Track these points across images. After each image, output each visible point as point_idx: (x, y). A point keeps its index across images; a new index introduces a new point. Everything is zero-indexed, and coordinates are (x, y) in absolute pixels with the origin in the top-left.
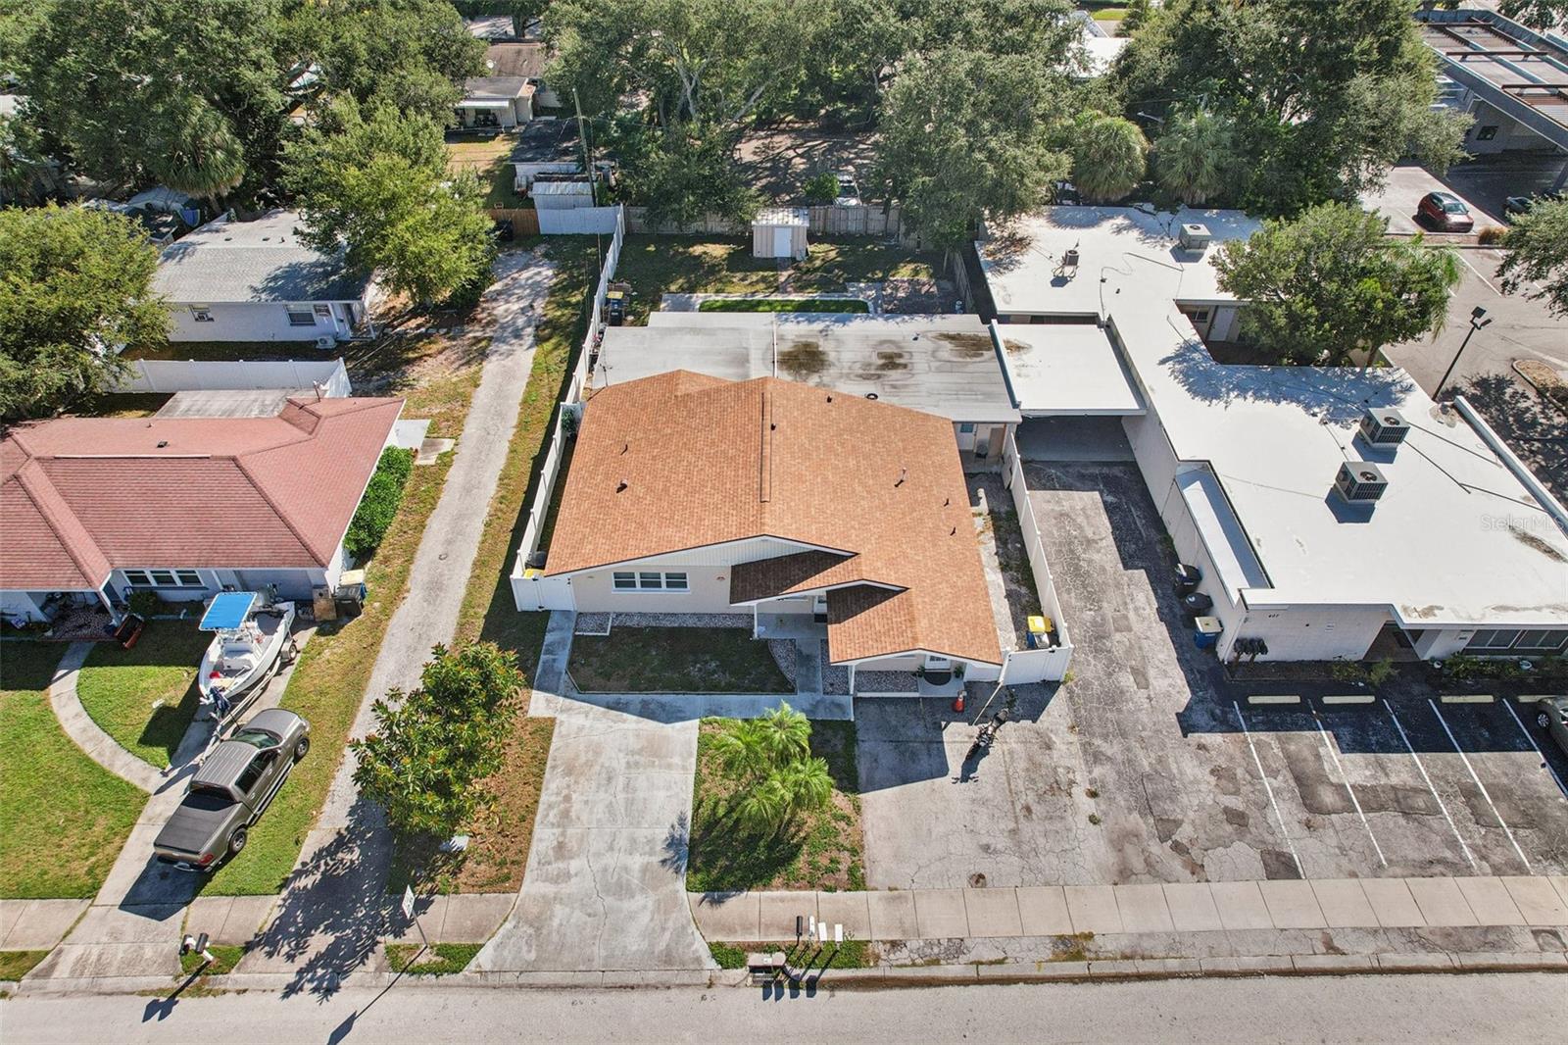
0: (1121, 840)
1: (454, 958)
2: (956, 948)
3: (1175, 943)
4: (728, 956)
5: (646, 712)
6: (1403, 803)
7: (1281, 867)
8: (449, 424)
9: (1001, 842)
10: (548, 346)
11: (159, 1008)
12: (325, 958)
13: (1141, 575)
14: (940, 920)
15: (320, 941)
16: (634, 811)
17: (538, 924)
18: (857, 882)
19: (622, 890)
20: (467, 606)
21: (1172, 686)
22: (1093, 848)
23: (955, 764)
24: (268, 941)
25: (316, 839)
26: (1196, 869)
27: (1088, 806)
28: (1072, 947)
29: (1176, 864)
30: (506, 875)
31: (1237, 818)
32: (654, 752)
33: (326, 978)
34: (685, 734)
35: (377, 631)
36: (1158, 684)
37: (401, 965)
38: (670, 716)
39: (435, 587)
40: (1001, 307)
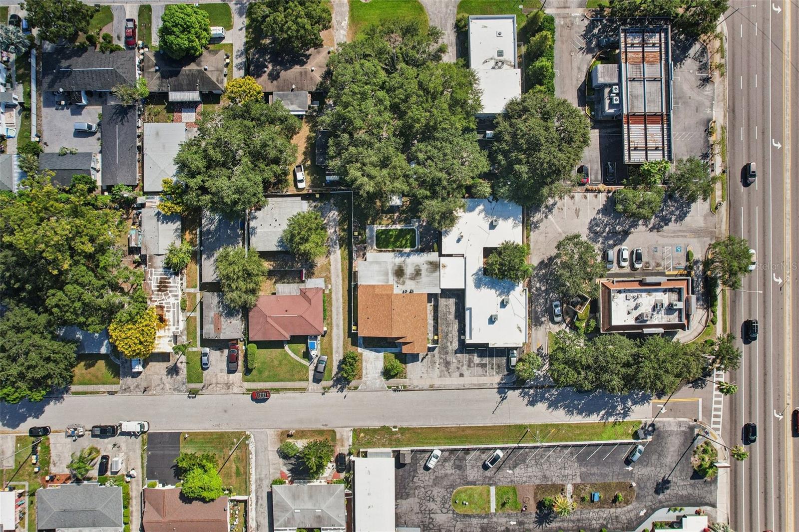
0: (442, 371)
1: (356, 388)
2: (417, 386)
3: (445, 385)
4: (389, 387)
5: (376, 351)
6: (483, 366)
7: (462, 375)
8: (327, 280)
9: (425, 372)
10: (343, 248)
11: (323, 394)
12: (341, 388)
13: (457, 321)
14: (415, 383)
15: (339, 386)
16: (376, 368)
17: (365, 384)
18: (405, 378)
19: (376, 379)
20: (344, 330)
21: (455, 345)
22: (437, 372)
23: (420, 360)
24: (333, 386)
25: (334, 373)
26: (450, 376)
27: (438, 366)
28: (432, 386)
29: (448, 375)
30: (360, 378)
31: (458, 368)
32: (377, 358)
33: (341, 390)
34: (382, 355)
35: (330, 336)
36: (454, 345)
37: (349, 389)
38: (379, 352)
39: (338, 326)
40: (443, 253)
